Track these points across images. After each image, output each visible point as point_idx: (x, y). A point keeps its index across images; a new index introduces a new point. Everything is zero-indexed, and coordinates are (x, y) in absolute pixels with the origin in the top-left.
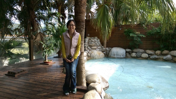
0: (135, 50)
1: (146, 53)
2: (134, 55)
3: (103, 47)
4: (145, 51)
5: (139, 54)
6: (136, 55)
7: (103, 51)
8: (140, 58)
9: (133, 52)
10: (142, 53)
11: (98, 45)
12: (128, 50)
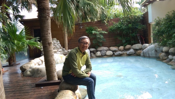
0: (99, 49)
1: (110, 50)
2: (99, 53)
3: (64, 49)
4: (109, 49)
5: (103, 52)
6: (101, 54)
7: (65, 53)
8: (105, 57)
9: (97, 51)
10: (106, 51)
11: (59, 47)
12: (92, 49)
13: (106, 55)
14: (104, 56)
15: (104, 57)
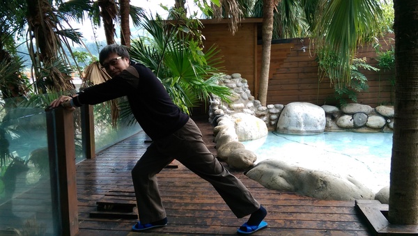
0: (349, 109)
1: (379, 114)
2: (347, 120)
4: (375, 110)
5: (360, 119)
6: (354, 123)
8: (364, 130)
9: (343, 114)
10: (368, 115)
12: (332, 109)
13: (365, 126)
14: (361, 127)
15: (360, 130)
